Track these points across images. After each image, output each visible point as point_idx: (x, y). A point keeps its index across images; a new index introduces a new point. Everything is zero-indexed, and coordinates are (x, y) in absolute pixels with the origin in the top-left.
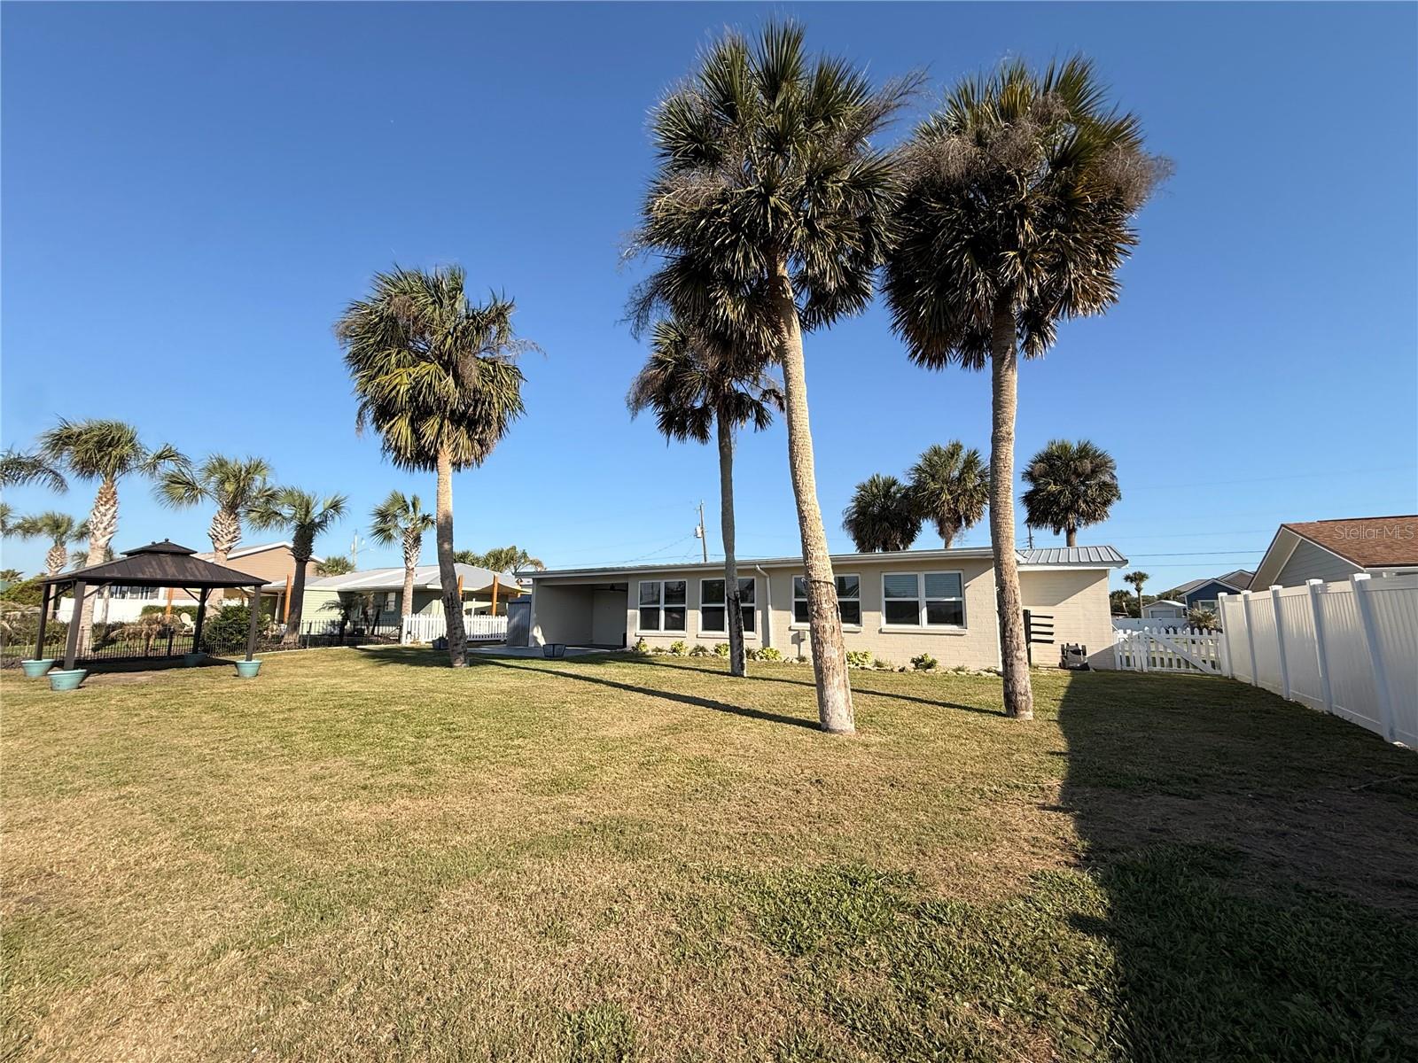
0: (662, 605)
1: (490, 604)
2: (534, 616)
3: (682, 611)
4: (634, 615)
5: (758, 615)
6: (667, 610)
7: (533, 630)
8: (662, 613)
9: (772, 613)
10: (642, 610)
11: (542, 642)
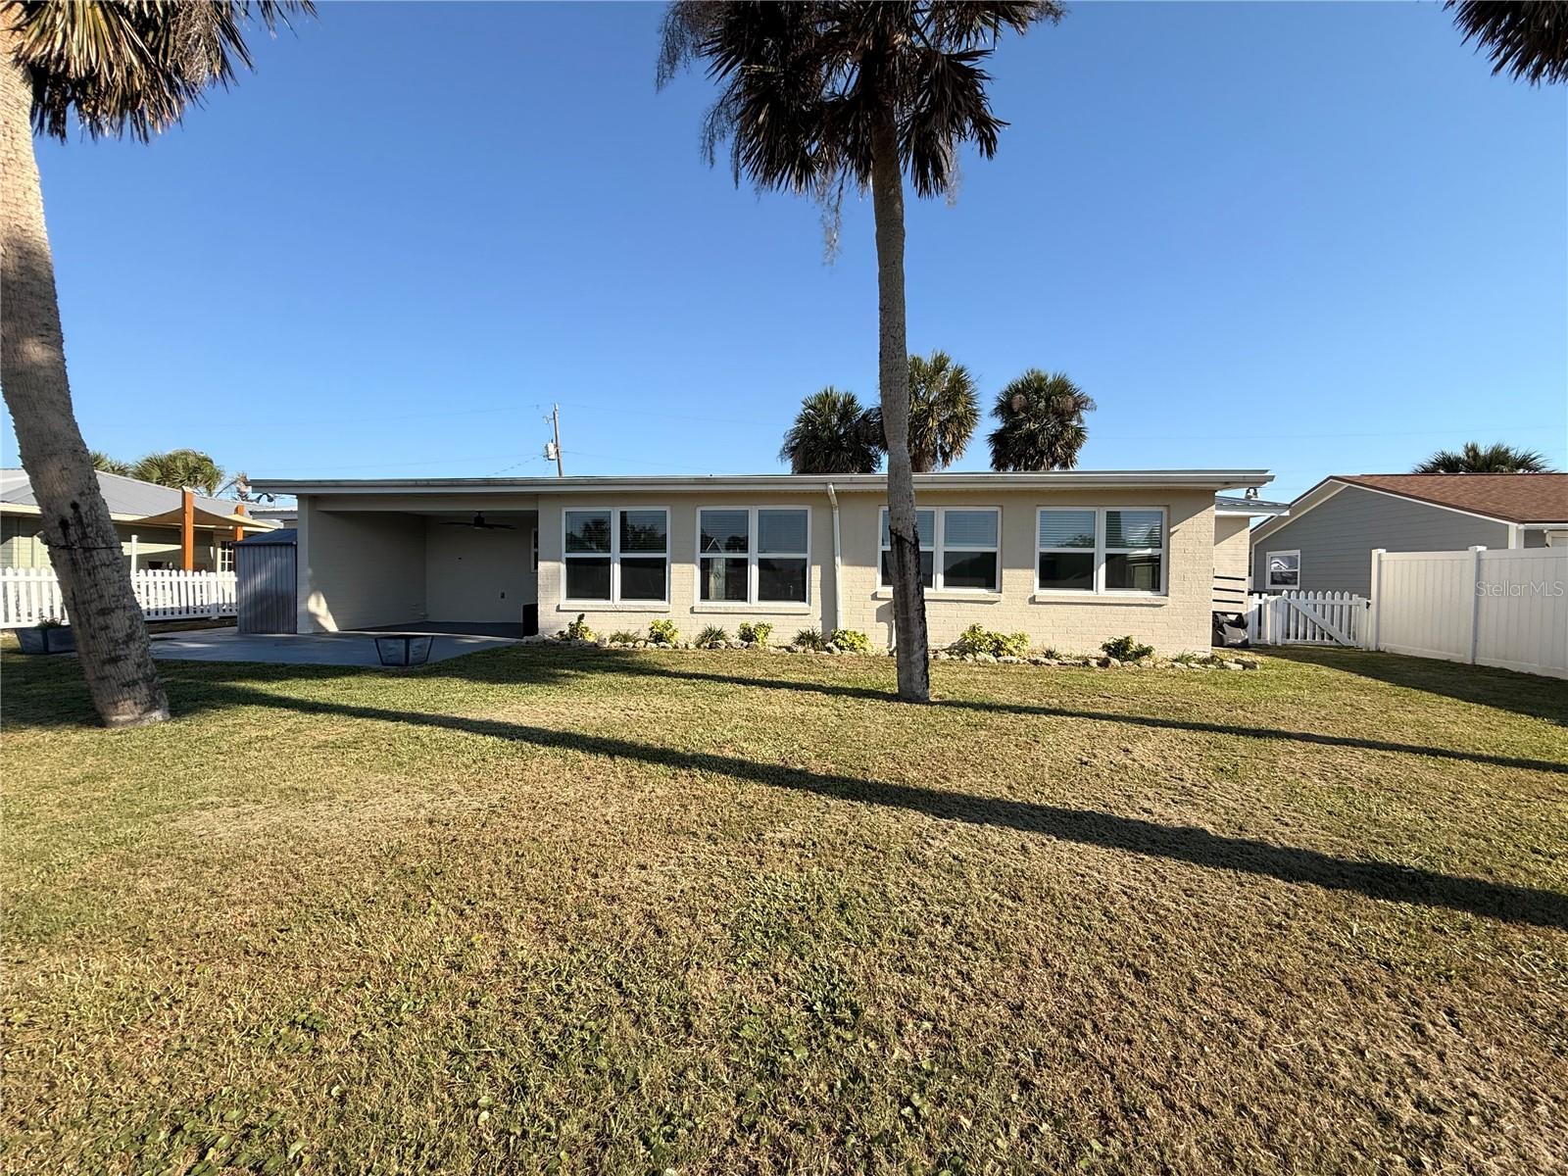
0: (616, 554)
2: (306, 572)
3: (661, 564)
4: (552, 573)
5: (815, 575)
6: (624, 562)
7: (307, 600)
8: (616, 571)
9: (843, 572)
10: (569, 562)
11: (331, 625)
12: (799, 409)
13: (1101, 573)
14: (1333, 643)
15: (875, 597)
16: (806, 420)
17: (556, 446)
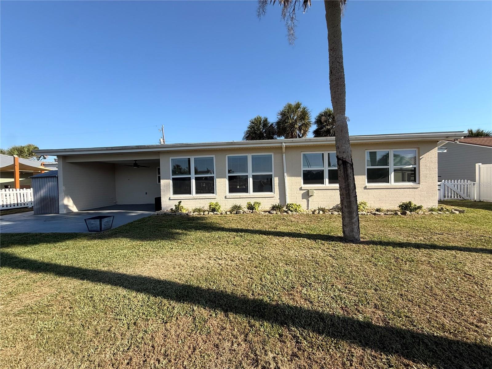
0: (193, 176)
1: (12, 180)
2: (62, 188)
3: (212, 179)
4: (167, 184)
5: (276, 181)
6: (196, 179)
7: (63, 200)
8: (193, 182)
9: (288, 180)
10: (173, 179)
11: (75, 209)
12: (248, 124)
13: (392, 176)
14: (462, 199)
15: (301, 189)
16: (251, 127)
17: (163, 139)
